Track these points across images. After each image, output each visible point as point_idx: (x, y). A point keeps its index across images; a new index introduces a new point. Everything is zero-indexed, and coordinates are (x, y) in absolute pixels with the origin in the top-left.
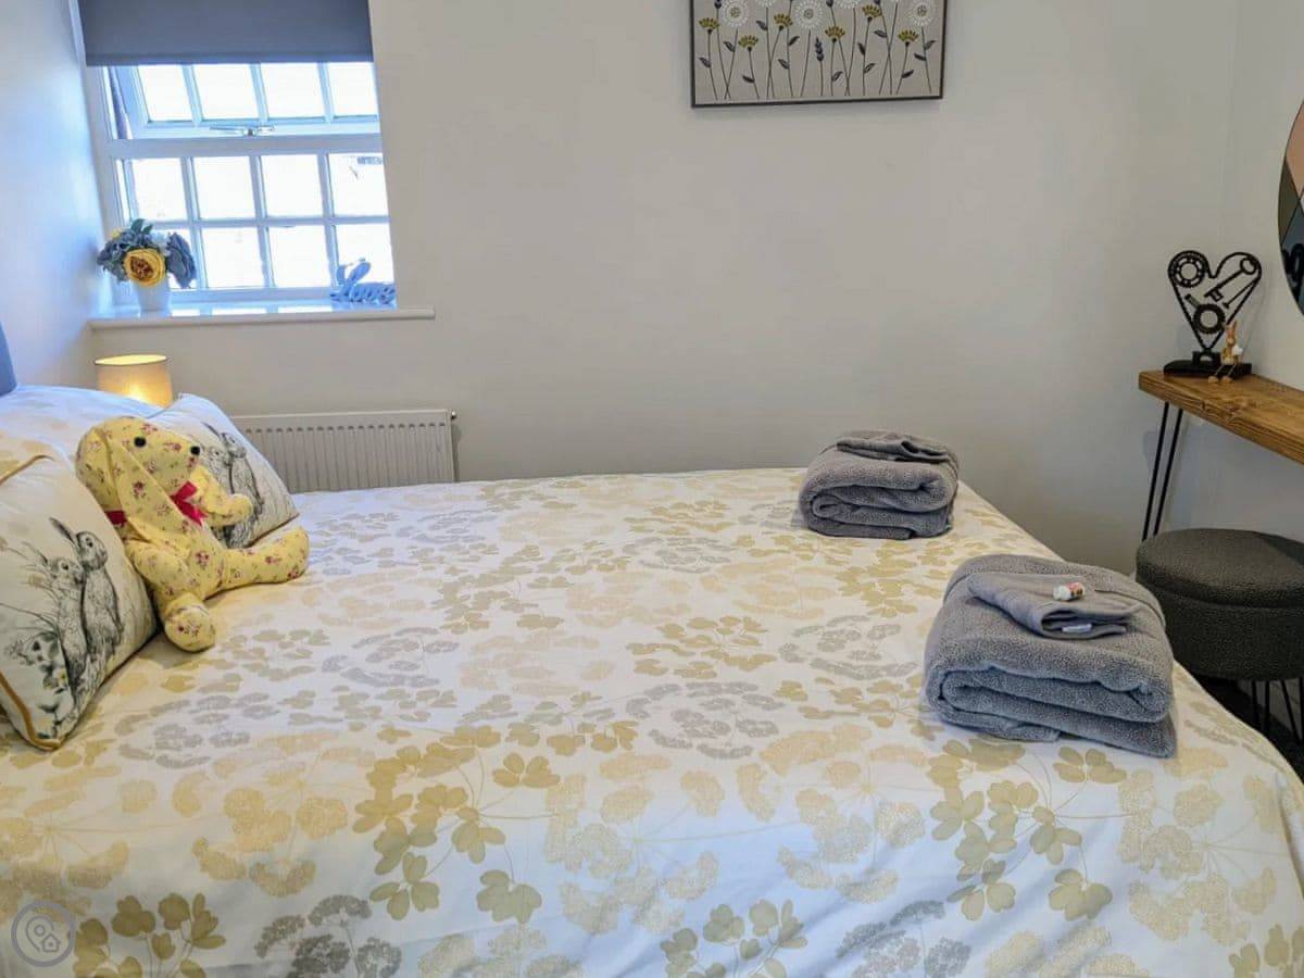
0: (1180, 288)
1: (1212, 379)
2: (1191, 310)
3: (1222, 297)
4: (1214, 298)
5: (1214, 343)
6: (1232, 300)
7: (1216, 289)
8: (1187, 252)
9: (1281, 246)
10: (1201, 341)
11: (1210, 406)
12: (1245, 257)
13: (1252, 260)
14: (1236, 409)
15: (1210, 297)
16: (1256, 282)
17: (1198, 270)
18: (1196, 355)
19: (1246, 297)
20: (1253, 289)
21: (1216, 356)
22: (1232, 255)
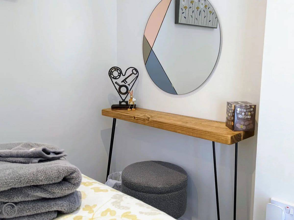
0: (113, 80)
1: (129, 109)
2: (118, 87)
3: (127, 82)
5: (126, 98)
6: (130, 83)
7: (125, 80)
8: (114, 67)
9: (145, 65)
10: (121, 98)
11: (138, 118)
12: (133, 68)
13: (136, 70)
14: (149, 118)
15: (123, 83)
16: (137, 77)
17: (119, 73)
18: (120, 102)
19: (135, 82)
20: (136, 79)
21: (127, 102)
22: (129, 68)
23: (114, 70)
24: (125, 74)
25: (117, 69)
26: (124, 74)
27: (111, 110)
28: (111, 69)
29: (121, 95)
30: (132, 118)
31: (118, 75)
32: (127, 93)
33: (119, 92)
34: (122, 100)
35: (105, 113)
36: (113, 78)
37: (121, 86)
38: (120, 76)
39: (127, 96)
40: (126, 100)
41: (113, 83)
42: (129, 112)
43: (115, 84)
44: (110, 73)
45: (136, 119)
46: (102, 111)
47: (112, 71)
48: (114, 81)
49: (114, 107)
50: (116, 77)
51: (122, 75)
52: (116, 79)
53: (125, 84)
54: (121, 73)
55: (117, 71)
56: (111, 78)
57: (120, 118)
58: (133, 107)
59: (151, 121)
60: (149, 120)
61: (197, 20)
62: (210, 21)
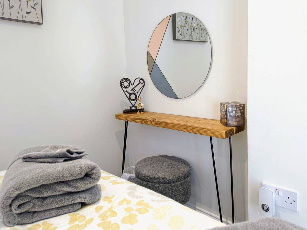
1: (138, 113)
2: (128, 95)
3: (135, 91)
4: (133, 91)
5: (135, 103)
6: (138, 91)
7: (134, 88)
8: (124, 78)
9: (150, 75)
10: (131, 103)
11: (146, 120)
12: (140, 79)
13: (142, 79)
14: (156, 120)
15: (132, 91)
16: (144, 85)
17: (128, 83)
18: (131, 107)
19: (142, 90)
20: (143, 87)
21: (136, 107)
22: (137, 79)
23: (124, 81)
24: (134, 83)
25: (126, 80)
26: (132, 84)
27: (123, 115)
28: (122, 80)
29: (131, 101)
30: (141, 120)
31: (128, 85)
32: (136, 99)
33: (130, 99)
34: (132, 106)
35: (118, 117)
36: (124, 87)
37: (130, 94)
38: (129, 85)
39: (136, 102)
40: (135, 106)
41: (124, 92)
42: (139, 115)
43: (125, 92)
44: (121, 83)
45: (145, 120)
46: (116, 115)
47: (123, 82)
48: (125, 90)
49: (126, 112)
50: (126, 86)
51: (131, 84)
52: (126, 88)
53: (134, 92)
54: (130, 83)
55: (127, 81)
56: (122, 88)
57: (131, 121)
58: (142, 110)
59: (157, 122)
60: (155, 121)
61: (191, 36)
62: (202, 37)
